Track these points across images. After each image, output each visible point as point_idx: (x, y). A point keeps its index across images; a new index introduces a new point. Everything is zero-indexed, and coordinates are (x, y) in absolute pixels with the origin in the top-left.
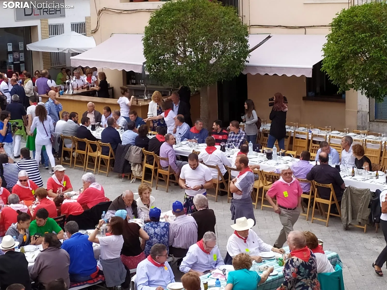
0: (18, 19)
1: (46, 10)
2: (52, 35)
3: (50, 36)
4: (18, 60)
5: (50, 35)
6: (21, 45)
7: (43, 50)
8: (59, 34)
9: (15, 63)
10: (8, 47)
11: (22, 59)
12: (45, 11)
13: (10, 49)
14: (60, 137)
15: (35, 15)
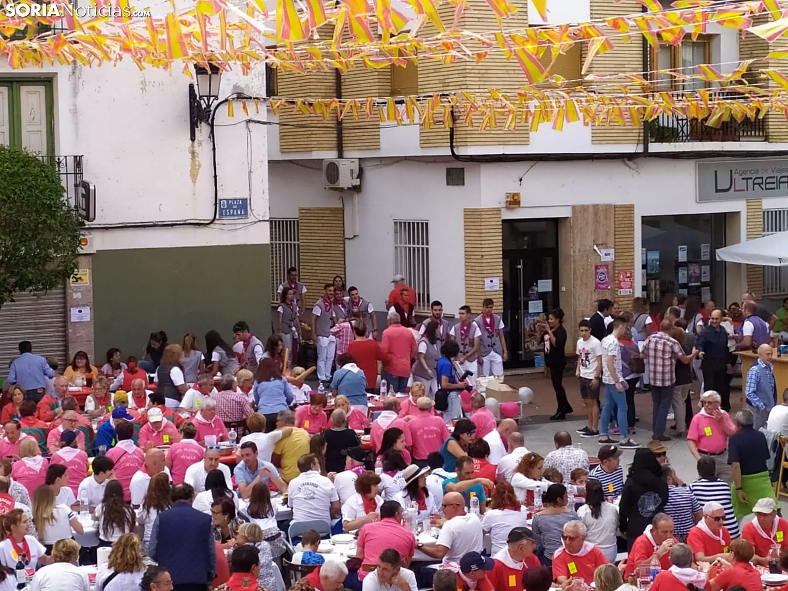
0: (702, 198)
1: (760, 181)
2: (768, 231)
3: (764, 233)
4: (698, 278)
5: (764, 231)
6: (705, 249)
7: (749, 260)
8: (784, 230)
9: (690, 284)
10: (680, 252)
11: (706, 278)
12: (756, 184)
13: (683, 256)
14: (778, 439)
15: (735, 191)
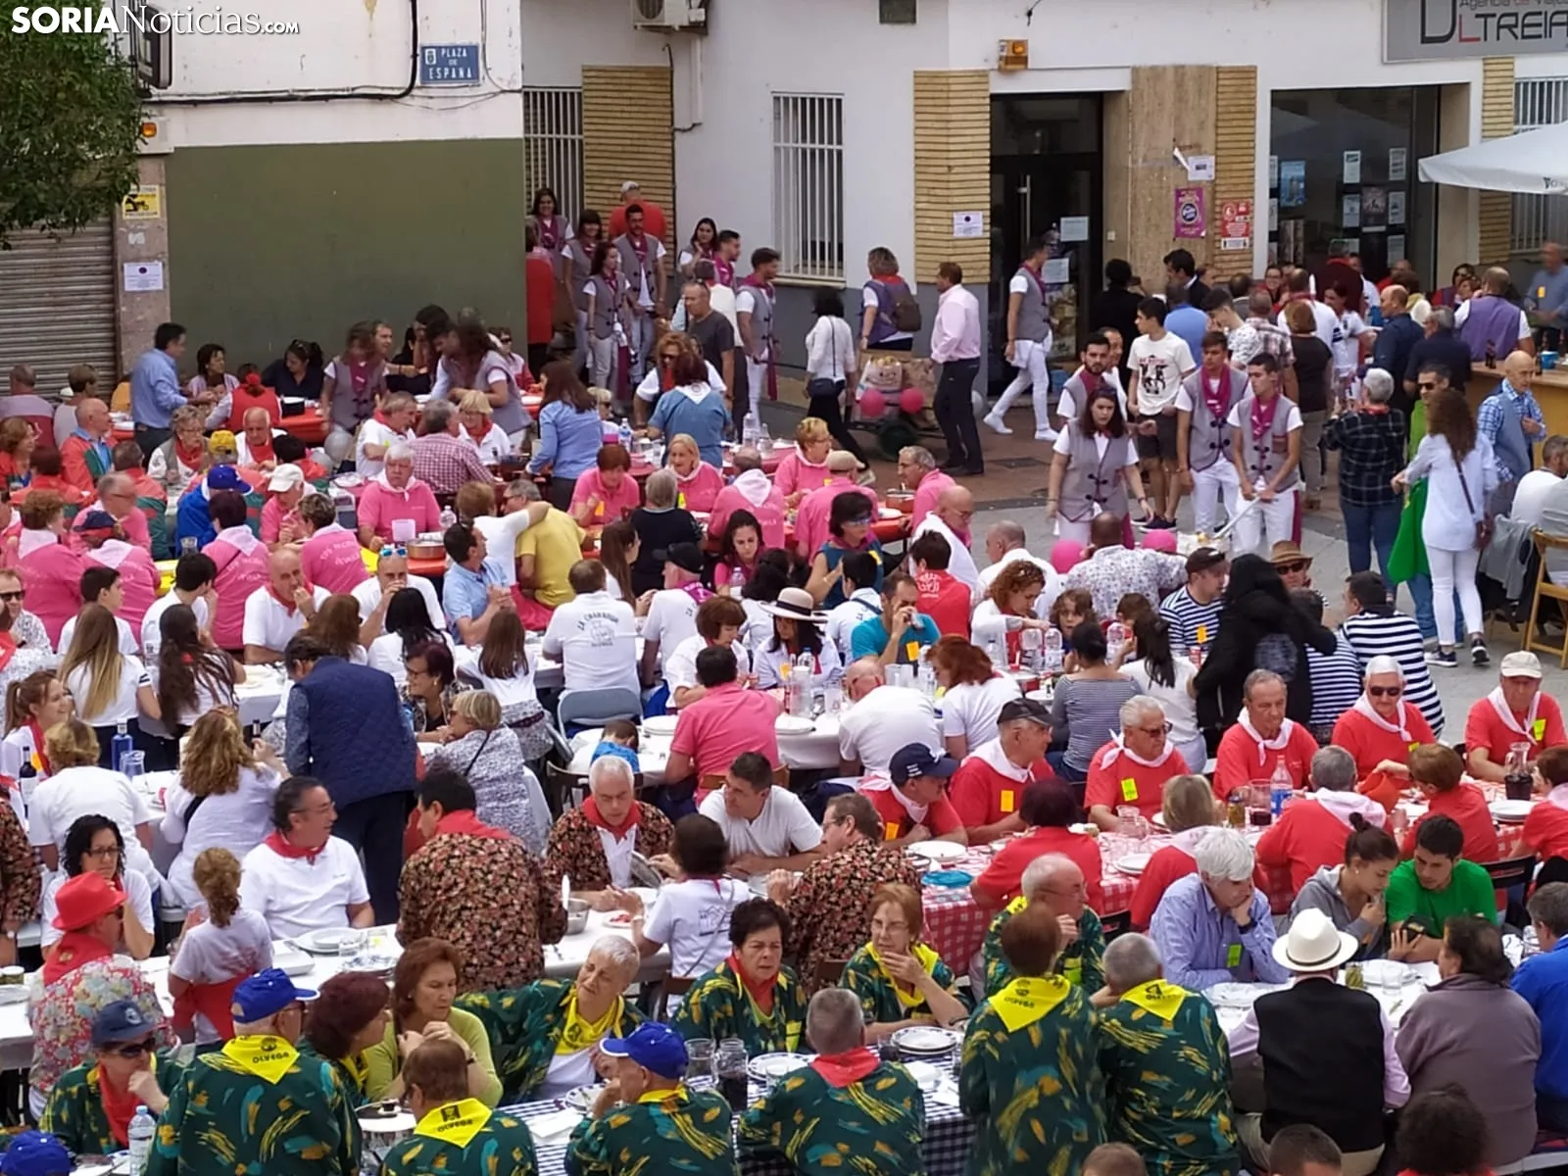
0: (1394, 54)
1: (1511, 20)
2: (1524, 122)
3: (1516, 127)
4: (1381, 218)
5: (1516, 122)
6: (1397, 158)
7: (1486, 183)
8: (1556, 122)
9: (1366, 230)
10: (1346, 165)
11: (1397, 218)
12: (1504, 27)
13: (1352, 173)
14: (1532, 539)
15: (1462, 40)
